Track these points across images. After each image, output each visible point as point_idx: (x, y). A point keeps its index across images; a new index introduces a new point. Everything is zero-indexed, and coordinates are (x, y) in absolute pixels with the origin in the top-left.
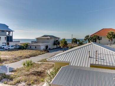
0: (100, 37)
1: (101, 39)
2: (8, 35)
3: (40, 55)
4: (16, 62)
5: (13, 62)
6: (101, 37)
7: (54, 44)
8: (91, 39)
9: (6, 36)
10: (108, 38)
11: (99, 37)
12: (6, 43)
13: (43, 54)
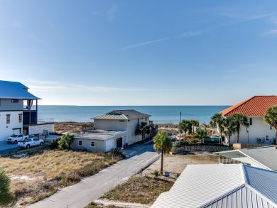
0: (248, 117)
1: (251, 124)
2: (27, 108)
3: (104, 170)
4: (47, 197)
5: (41, 199)
6: (251, 119)
7: (137, 132)
8: (228, 122)
9: (22, 112)
10: (270, 123)
11: (245, 119)
12: (20, 129)
13: (111, 164)
